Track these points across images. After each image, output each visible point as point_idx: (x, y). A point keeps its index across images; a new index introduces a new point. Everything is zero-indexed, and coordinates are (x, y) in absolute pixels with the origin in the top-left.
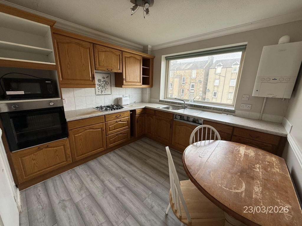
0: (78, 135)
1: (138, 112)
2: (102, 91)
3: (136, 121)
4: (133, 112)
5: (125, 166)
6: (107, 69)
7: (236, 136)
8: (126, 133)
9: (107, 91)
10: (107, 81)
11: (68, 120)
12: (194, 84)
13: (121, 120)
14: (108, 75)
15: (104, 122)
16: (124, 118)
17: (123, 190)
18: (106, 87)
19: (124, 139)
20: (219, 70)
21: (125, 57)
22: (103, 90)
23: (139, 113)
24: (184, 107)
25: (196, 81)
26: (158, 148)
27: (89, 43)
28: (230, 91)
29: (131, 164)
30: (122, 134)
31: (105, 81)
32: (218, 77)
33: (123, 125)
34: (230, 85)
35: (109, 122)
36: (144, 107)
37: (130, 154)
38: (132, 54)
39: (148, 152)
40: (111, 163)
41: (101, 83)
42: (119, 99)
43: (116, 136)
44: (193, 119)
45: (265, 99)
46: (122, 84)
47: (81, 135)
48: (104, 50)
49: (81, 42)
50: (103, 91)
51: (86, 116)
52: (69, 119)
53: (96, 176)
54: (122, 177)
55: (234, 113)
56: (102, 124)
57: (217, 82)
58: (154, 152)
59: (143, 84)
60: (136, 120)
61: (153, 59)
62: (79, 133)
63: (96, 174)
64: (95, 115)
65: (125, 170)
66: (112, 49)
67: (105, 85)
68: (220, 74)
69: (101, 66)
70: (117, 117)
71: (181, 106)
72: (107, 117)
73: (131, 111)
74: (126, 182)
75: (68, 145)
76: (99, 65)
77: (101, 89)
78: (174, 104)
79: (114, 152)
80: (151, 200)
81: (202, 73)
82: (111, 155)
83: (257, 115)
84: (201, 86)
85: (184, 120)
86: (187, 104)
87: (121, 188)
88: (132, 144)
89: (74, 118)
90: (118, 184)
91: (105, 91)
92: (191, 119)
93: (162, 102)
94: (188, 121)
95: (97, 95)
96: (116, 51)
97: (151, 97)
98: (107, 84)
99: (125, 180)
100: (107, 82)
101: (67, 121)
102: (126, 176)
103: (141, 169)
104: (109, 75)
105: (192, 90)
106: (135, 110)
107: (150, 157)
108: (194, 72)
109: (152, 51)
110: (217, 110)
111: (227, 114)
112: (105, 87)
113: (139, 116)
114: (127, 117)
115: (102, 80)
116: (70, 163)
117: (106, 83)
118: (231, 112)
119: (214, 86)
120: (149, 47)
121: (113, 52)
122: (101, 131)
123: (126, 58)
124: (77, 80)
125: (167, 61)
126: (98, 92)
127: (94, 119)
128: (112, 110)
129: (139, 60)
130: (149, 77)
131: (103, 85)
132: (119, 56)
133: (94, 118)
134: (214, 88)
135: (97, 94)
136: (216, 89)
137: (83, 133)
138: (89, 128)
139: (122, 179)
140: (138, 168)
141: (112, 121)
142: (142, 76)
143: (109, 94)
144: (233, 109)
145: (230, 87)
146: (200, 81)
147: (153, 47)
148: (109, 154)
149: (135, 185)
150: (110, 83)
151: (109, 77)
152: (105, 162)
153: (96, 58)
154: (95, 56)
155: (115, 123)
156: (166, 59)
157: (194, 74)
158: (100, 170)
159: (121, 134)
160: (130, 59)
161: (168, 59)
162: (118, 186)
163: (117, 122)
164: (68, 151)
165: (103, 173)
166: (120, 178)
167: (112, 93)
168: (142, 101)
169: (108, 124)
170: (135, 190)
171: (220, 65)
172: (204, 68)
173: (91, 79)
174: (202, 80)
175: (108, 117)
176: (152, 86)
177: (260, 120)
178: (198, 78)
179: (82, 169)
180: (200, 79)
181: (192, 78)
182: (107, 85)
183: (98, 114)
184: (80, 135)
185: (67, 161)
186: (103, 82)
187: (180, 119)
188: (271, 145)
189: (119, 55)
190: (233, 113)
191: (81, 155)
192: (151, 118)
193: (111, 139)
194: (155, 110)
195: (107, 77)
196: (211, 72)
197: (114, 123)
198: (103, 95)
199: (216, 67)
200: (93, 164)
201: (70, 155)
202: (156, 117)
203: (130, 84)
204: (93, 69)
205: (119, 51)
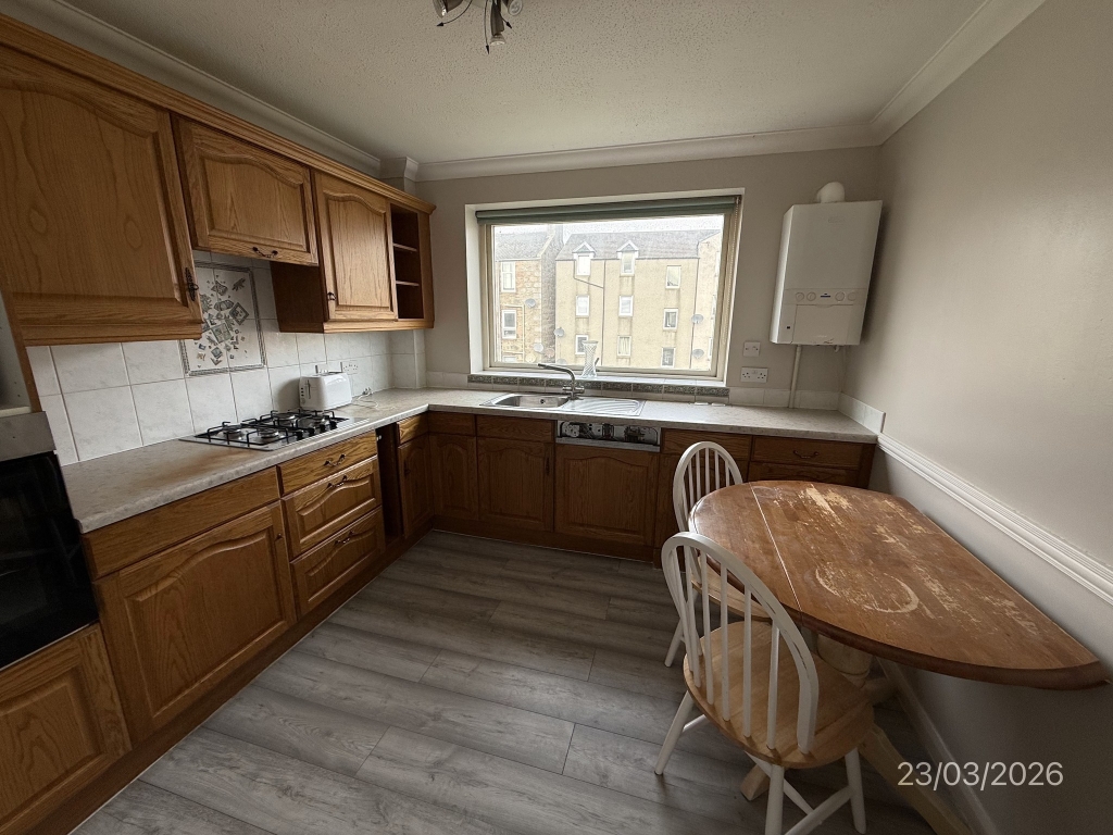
0: (154, 592)
1: (405, 432)
2: (218, 355)
3: (402, 472)
4: (388, 433)
5: (416, 669)
6: (255, 249)
7: (759, 462)
8: (370, 530)
9: (241, 349)
10: (238, 305)
11: (89, 522)
12: (513, 311)
13: (345, 477)
14: (240, 275)
15: (277, 500)
16: (356, 466)
17: (464, 763)
18: (237, 332)
19: (364, 556)
20: (584, 265)
21: (328, 199)
22: (222, 347)
23: (409, 437)
24: (573, 391)
25: (518, 301)
26: (508, 560)
27: (152, 110)
28: (622, 334)
29: (436, 649)
30: (355, 536)
31: (230, 305)
32: (583, 288)
33: (355, 498)
34: (621, 314)
35: (297, 493)
36: (423, 408)
37: (408, 612)
38: (351, 188)
39: (475, 583)
40: (341, 675)
41: (210, 311)
42: (302, 385)
43: (331, 553)
44: (624, 428)
45: (798, 349)
46: (325, 318)
47: (172, 587)
48: (232, 155)
49: (108, 99)
50: (224, 351)
51: (190, 485)
52: (98, 516)
53: (296, 763)
54: (429, 715)
55: (727, 396)
56: (271, 511)
57: (583, 303)
58: (501, 577)
59: (402, 315)
60: (401, 464)
61: (427, 215)
62: (157, 584)
63: (296, 754)
64: (232, 471)
65: (424, 685)
66: (267, 156)
67: (230, 326)
68: (589, 277)
69: (220, 230)
70: (330, 467)
71: (561, 390)
72: (290, 474)
73: (379, 431)
74: (458, 729)
75: (100, 664)
76: (212, 227)
77: (212, 341)
78: (532, 384)
79: (330, 625)
80: (585, 754)
81: (537, 275)
82: (320, 640)
83: (783, 395)
84: (535, 318)
85: (594, 438)
86: (579, 382)
87: (446, 760)
88: (394, 571)
89: (128, 506)
90: (427, 753)
91: (233, 352)
92: (619, 432)
93: (480, 382)
94: (607, 437)
95: (195, 374)
96: (288, 165)
97: (428, 366)
98: (238, 317)
99: (448, 721)
100: (239, 309)
101: (85, 531)
102: (440, 706)
103: (483, 654)
104: (246, 276)
105: (510, 332)
106: (394, 427)
107: (497, 602)
108: (508, 271)
109: (421, 184)
110: (679, 393)
111: (710, 403)
112: (233, 334)
113: (411, 449)
114: (365, 462)
115: (214, 302)
116: (121, 752)
117: (234, 314)
118: (717, 395)
119: (577, 318)
120: (411, 164)
121: (272, 169)
122: (267, 543)
123: (332, 205)
124: (99, 298)
125: (481, 226)
126: (200, 356)
127: (230, 491)
128: (300, 437)
129: (379, 214)
130: (419, 289)
131: (218, 323)
132: (302, 192)
133: (230, 486)
134: (577, 326)
135: (193, 367)
136: (582, 326)
137: (177, 576)
138: (212, 542)
139: (431, 724)
140: (471, 657)
141: (313, 486)
142: (394, 283)
143: (253, 368)
144: (723, 385)
145: (620, 318)
146: (532, 301)
147: (422, 165)
148: (307, 642)
149: (500, 723)
150: (252, 315)
151: (248, 284)
152: (311, 683)
153: (194, 192)
154: (192, 180)
155: (323, 496)
156: (479, 220)
157: (509, 276)
158: (301, 728)
159: (351, 535)
160: (345, 206)
161: (486, 220)
162: (430, 759)
163: (331, 487)
164: (106, 697)
165: (329, 734)
166: (423, 724)
167: (269, 358)
168: (394, 386)
169: (296, 502)
170: (510, 744)
171: (584, 252)
172: (540, 255)
173: (177, 295)
174: (538, 297)
175: (294, 473)
176: (431, 324)
177: (790, 409)
178: (524, 290)
179: (193, 760)
180: (532, 294)
181: (503, 291)
182: (240, 323)
183: (248, 465)
184: (166, 591)
185: (98, 752)
186: (218, 307)
187: (580, 437)
188: (843, 472)
189: (302, 186)
190: (725, 396)
191: (180, 691)
192: (460, 449)
193: (312, 569)
194: (476, 415)
195: (236, 287)
196: (563, 271)
197: (321, 493)
198: (224, 371)
199: (575, 256)
200: (249, 715)
201: (121, 715)
202: (481, 442)
203: (355, 314)
204: (185, 244)
205: (301, 169)
